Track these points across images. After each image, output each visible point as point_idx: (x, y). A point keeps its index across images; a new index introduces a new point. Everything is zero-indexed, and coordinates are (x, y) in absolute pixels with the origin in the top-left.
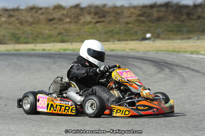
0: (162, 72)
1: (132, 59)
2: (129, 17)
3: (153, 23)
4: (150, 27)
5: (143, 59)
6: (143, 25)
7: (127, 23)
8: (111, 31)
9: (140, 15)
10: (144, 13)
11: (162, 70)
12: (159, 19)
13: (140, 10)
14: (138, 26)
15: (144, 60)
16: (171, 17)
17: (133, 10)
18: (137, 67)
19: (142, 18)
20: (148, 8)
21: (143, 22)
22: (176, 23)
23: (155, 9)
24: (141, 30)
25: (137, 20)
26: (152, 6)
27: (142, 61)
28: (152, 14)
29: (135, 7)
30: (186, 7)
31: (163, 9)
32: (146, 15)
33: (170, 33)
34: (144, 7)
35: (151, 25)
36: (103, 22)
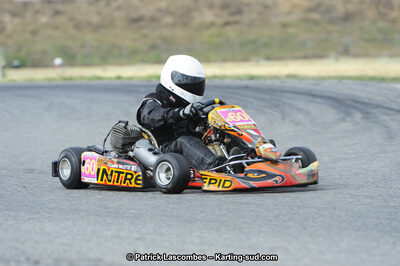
0: (348, 119)
1: (289, 95)
5: (311, 95)
7: (285, 26)
8: (254, 42)
9: (311, 10)
11: (349, 114)
12: (347, 17)
15: (313, 95)
16: (371, 14)
18: (300, 110)
25: (306, 20)
27: (309, 98)
35: (332, 28)
36: (237, 23)
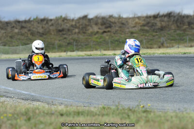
2: (134, 27)
3: (156, 32)
4: (154, 36)
6: (148, 35)
10: (148, 23)
13: (144, 20)
14: (142, 35)
17: (137, 20)
19: (146, 28)
20: (152, 18)
21: (147, 31)
22: (178, 32)
23: (158, 19)
24: (145, 39)
26: (155, 17)
28: (156, 23)
29: (139, 18)
30: (188, 16)
31: (166, 19)
32: (150, 24)
33: (173, 41)
34: (148, 17)
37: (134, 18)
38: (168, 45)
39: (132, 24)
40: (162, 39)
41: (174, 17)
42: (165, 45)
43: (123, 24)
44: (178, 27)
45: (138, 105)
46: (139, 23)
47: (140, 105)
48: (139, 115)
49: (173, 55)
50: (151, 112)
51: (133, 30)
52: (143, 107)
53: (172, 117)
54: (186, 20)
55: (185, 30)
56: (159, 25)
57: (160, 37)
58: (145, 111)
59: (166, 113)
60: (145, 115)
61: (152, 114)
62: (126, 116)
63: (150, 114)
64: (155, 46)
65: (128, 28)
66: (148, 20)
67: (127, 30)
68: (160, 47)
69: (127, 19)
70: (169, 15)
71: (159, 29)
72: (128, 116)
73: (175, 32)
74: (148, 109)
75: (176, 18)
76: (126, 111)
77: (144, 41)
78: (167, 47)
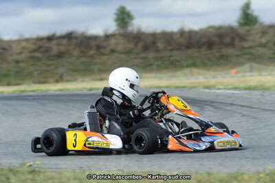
37: (19, 41)
38: (69, 78)
39: (16, 49)
40: (61, 70)
41: (77, 38)
42: (65, 78)
43: (4, 49)
44: (82, 52)
45: (22, 164)
46: (27, 48)
47: (26, 164)
48: (23, 178)
49: (75, 92)
50: (40, 172)
51: (19, 57)
52: (30, 166)
53: (69, 179)
54: (93, 43)
55: (92, 57)
56: (55, 49)
57: (57, 68)
58: (32, 172)
59: (61, 173)
60: (30, 176)
61: (42, 176)
62: (5, 179)
63: (39, 175)
64: (51, 80)
65: (12, 55)
66: (40, 43)
67: (10, 58)
68: (57, 81)
69: (10, 42)
70: (69, 36)
71: (55, 56)
72: (8, 179)
73: (78, 59)
74: (37, 169)
75: (79, 40)
76: (5, 172)
77: (35, 73)
78: (68, 81)
